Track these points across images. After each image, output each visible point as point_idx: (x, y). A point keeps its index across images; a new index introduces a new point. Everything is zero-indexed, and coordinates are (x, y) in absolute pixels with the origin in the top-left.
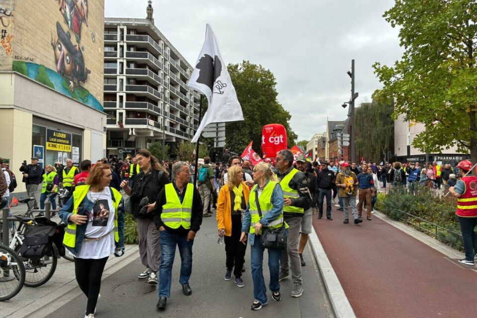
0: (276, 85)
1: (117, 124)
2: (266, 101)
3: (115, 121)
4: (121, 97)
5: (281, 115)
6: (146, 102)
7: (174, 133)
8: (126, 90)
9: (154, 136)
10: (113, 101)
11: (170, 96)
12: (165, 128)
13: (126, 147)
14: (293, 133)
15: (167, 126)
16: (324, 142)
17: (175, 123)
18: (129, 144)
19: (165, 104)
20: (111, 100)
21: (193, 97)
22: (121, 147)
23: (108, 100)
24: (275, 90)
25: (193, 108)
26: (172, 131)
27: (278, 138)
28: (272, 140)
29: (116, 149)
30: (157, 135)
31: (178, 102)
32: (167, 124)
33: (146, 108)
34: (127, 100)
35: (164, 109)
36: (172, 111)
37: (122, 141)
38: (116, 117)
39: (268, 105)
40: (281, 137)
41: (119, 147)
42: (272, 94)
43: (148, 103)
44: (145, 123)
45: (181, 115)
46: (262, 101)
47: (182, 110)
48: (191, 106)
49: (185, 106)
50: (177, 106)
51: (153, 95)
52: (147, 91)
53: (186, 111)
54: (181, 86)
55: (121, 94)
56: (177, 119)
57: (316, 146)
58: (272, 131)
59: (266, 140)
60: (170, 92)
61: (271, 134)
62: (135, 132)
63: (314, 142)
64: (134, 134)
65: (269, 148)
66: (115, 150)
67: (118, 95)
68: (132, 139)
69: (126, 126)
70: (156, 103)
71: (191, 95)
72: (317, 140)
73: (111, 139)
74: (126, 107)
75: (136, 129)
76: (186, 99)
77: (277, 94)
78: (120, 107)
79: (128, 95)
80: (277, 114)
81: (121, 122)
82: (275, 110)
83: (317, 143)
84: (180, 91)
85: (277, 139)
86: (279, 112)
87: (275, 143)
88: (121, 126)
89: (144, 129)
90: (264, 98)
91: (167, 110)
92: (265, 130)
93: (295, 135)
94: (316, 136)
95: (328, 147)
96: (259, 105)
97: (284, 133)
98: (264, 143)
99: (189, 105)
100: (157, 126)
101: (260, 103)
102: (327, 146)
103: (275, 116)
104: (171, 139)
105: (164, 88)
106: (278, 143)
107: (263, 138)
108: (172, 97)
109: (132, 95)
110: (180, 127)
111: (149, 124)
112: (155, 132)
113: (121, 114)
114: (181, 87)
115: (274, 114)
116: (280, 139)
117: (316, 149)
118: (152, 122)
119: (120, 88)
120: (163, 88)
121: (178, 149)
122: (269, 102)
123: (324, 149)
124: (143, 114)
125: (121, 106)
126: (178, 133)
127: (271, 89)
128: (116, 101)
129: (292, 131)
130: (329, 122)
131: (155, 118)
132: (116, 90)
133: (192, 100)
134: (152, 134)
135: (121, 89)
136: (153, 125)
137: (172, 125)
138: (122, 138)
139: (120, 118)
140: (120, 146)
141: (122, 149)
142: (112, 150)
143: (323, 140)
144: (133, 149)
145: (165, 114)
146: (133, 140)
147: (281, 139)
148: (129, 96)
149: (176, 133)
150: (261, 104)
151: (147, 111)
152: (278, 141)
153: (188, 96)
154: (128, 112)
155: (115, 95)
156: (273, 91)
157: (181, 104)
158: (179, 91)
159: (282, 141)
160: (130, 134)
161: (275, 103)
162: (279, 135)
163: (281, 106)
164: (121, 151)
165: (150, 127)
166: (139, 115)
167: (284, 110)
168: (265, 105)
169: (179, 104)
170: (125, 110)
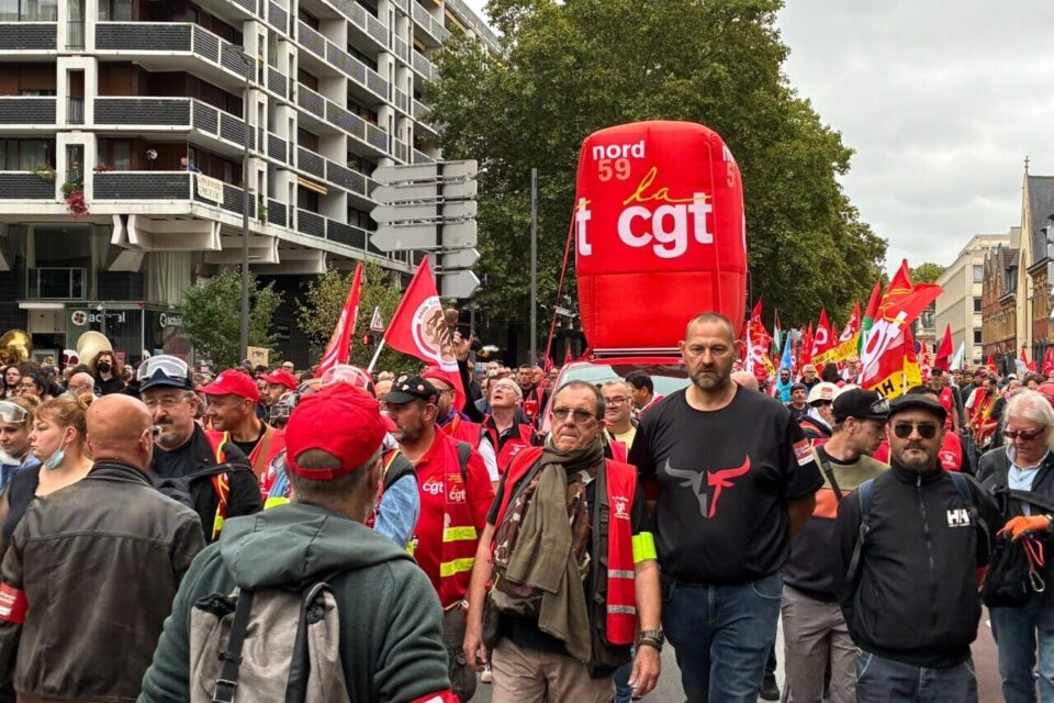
0: (777, 13)
1: (59, 195)
2: (728, 83)
3: (52, 182)
4: (77, 77)
5: (803, 146)
6: (187, 99)
7: (321, 234)
8: (98, 46)
9: (226, 252)
10: (43, 93)
11: (300, 70)
12: (277, 214)
13: (102, 296)
14: (864, 229)
15: (286, 202)
16: (1011, 270)
17: (323, 191)
18: (117, 284)
19: (274, 105)
20: (32, 92)
21: (408, 73)
22: (83, 300)
23: (20, 93)
24: (776, 35)
25: (408, 124)
26: (307, 225)
27: (679, 213)
28: (640, 226)
29: (59, 306)
30: (236, 243)
31: (341, 99)
32: (286, 197)
33: (188, 123)
34: (102, 90)
35: (271, 127)
36: (311, 136)
37: (84, 271)
38: (53, 165)
39: (741, 103)
40: (701, 206)
41: (71, 300)
42: (756, 53)
43: (192, 101)
44: (182, 194)
45: (350, 157)
46: (713, 86)
47: (359, 131)
48: (399, 117)
49: (374, 118)
50: (334, 114)
51: (218, 65)
52: (188, 49)
53: (376, 137)
54: (351, 27)
55: (77, 63)
56: (335, 173)
57: (978, 290)
58: (639, 168)
59: (602, 229)
60: (300, 51)
61: (630, 186)
62: (139, 231)
63: (969, 271)
64: (133, 239)
65: (622, 284)
66: (55, 313)
67: (63, 67)
68: (127, 263)
69: (97, 207)
70: (233, 101)
71: (400, 66)
72: (980, 261)
73: (38, 263)
74: (97, 120)
75: (140, 217)
76: (375, 82)
77: (782, 53)
78: (72, 122)
79: (105, 67)
80: (783, 145)
81: (74, 191)
82: (774, 125)
83: (980, 275)
84: (350, 48)
85: (669, 223)
86: (791, 133)
87: (660, 251)
88: (77, 204)
89: (178, 217)
90: (721, 69)
91: (287, 133)
92: (592, 165)
93: (872, 238)
94: (977, 245)
95: (1031, 294)
96: (698, 104)
97: (721, 180)
98: (585, 249)
99: (389, 111)
100: (236, 202)
101: (704, 95)
102: (1025, 287)
103: (771, 152)
104: (303, 263)
105: (271, 33)
106: (681, 248)
107: (583, 215)
108: (312, 75)
109: (125, 66)
110: (350, 209)
111: (197, 197)
112: (227, 231)
113: (76, 152)
114: (352, 30)
115: (766, 144)
116: (691, 217)
117: (978, 304)
118: (212, 187)
119: (72, 35)
120: (265, 34)
121: (311, 306)
122: (744, 89)
123: (1011, 302)
124: (171, 152)
125: (76, 117)
126: (337, 233)
127: (758, 33)
128: (54, 93)
129: (860, 220)
130: (1032, 180)
131: (228, 167)
132: (54, 46)
133: (407, 90)
134: (214, 242)
135: (77, 42)
136: (221, 200)
137: (309, 198)
138: (86, 261)
139: (70, 171)
140: (77, 293)
141: (83, 306)
142: (43, 313)
143: (1006, 262)
144: (132, 306)
145: (277, 148)
146: (135, 268)
147: (700, 221)
148: (110, 72)
149: (330, 237)
150: (710, 100)
151: (188, 138)
152: (680, 235)
153: (385, 73)
154: (107, 144)
155: (49, 67)
156: (765, 40)
157: (351, 105)
158: (344, 48)
159: (704, 237)
160: (116, 239)
161: (775, 91)
162: (682, 193)
163: (805, 106)
164: (79, 318)
165: (203, 211)
166: (155, 155)
167: (816, 126)
168: (728, 101)
169: (344, 107)
170: (91, 136)
